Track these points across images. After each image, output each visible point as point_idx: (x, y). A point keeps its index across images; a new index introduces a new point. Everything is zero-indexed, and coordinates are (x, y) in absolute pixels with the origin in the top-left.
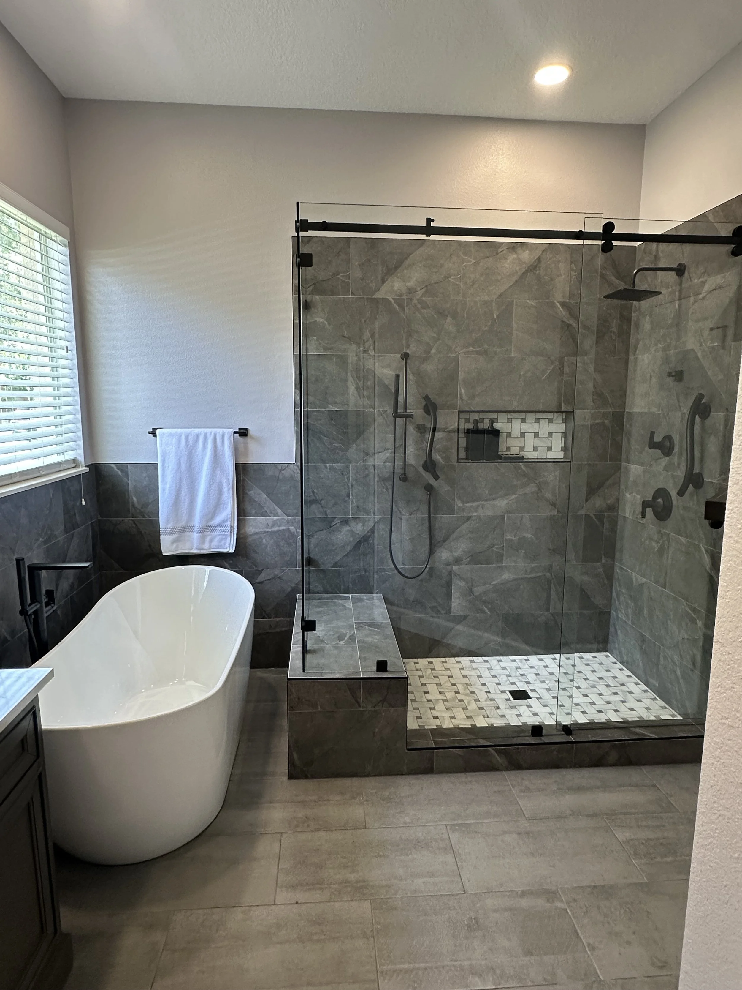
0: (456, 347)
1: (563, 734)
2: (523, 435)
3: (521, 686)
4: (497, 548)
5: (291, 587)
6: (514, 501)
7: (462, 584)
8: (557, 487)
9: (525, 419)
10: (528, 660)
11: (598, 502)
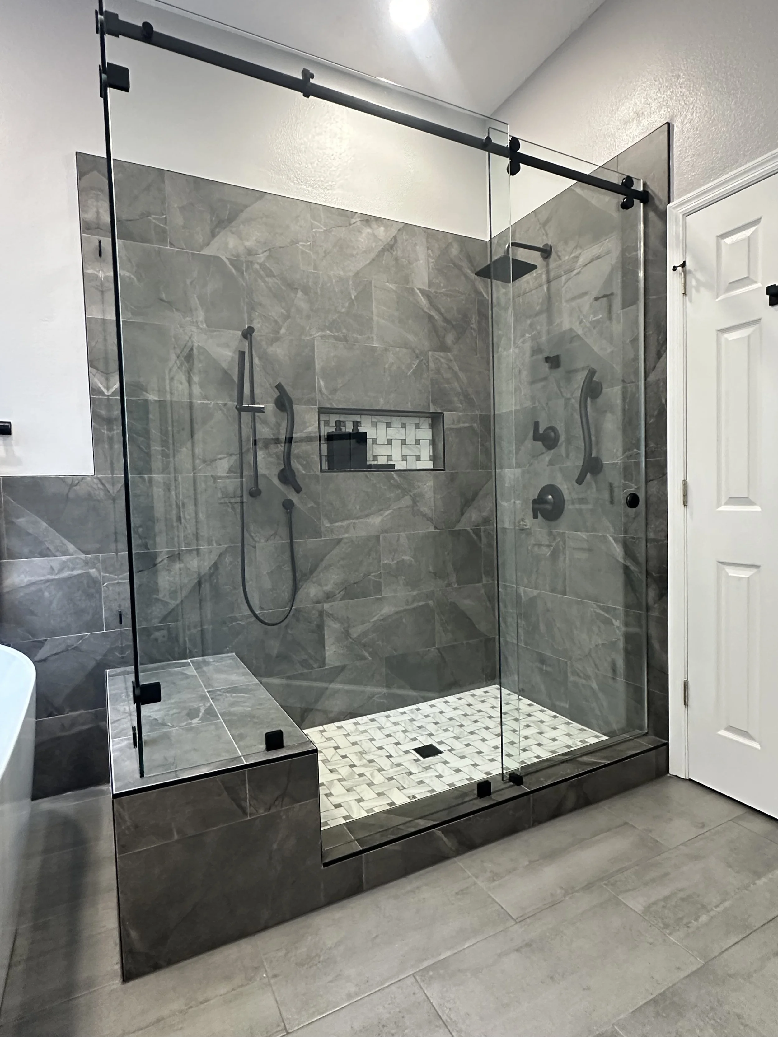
0: (310, 329)
1: (512, 786)
2: (389, 442)
3: (425, 741)
4: (374, 576)
5: (96, 660)
6: (389, 516)
7: (336, 626)
8: (432, 499)
9: (390, 423)
10: (418, 709)
11: (473, 515)
